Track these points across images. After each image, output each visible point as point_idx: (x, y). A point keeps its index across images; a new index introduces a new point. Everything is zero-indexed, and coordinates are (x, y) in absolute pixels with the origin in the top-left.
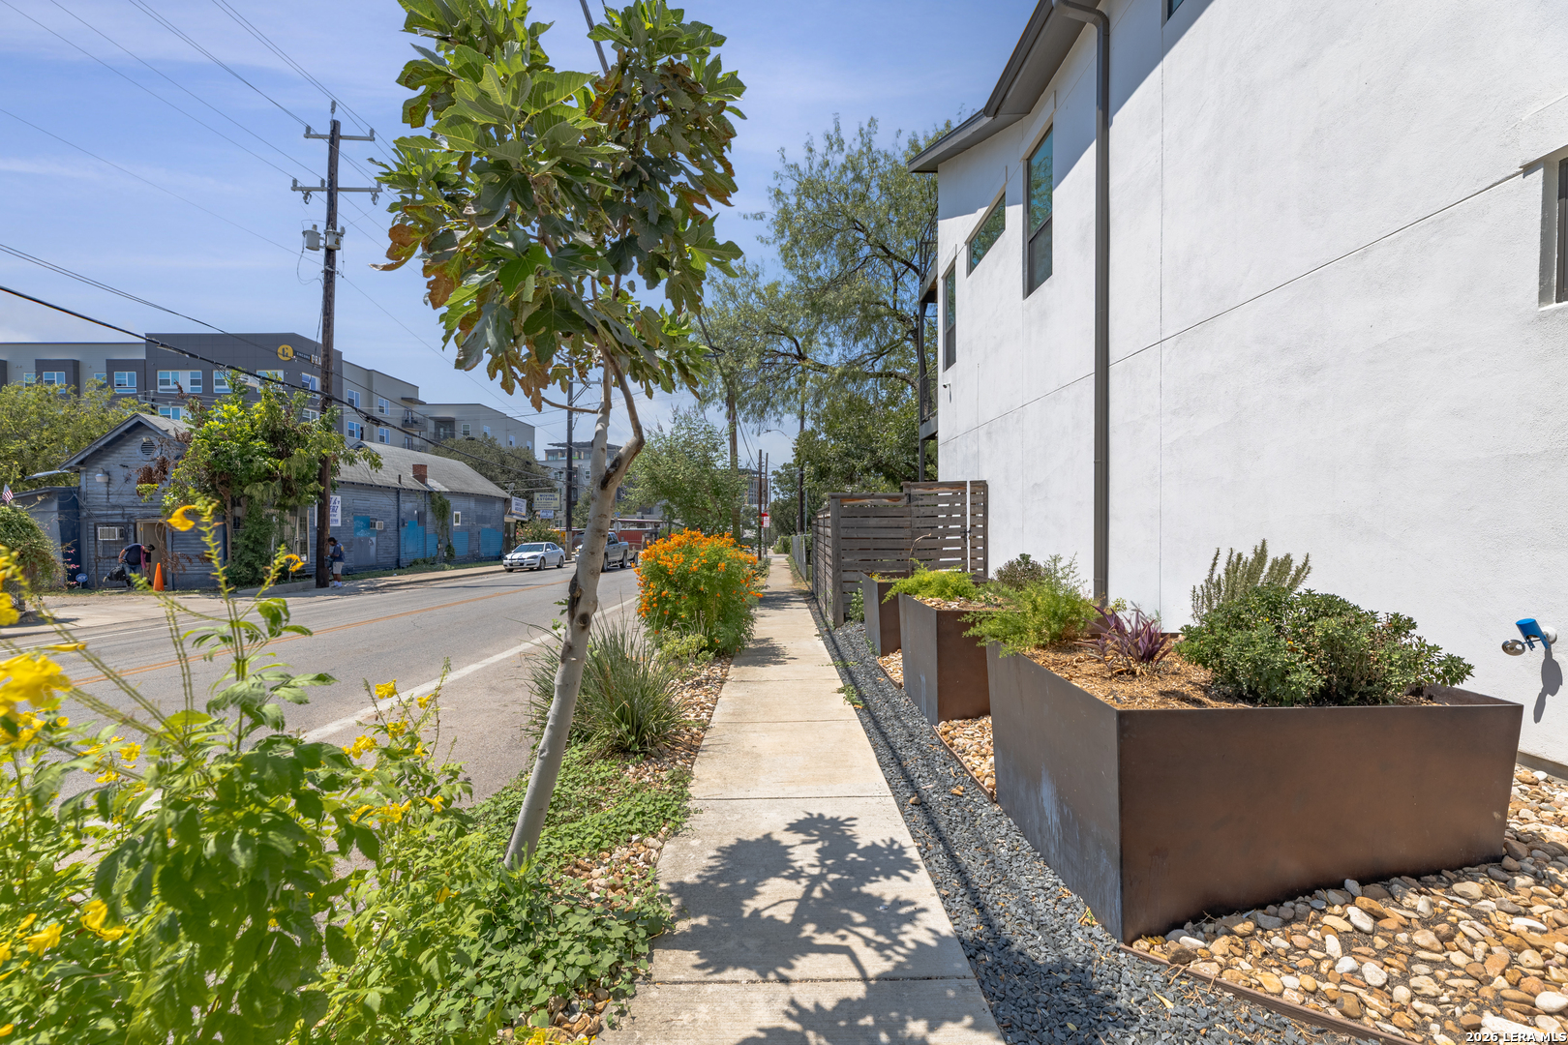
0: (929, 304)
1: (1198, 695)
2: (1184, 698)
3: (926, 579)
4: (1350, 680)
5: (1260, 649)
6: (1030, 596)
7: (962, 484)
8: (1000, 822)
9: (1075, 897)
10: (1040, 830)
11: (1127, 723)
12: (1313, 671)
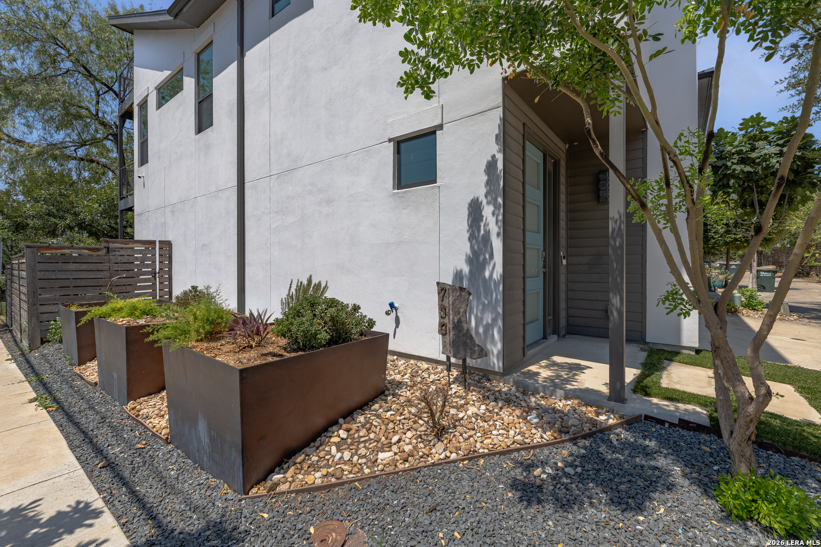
0: (128, 121)
1: (282, 352)
2: (274, 355)
3: (118, 306)
4: (340, 333)
5: (306, 325)
6: (192, 311)
7: (153, 242)
8: (172, 455)
9: (218, 482)
10: (198, 451)
11: (245, 375)
12: (327, 332)
